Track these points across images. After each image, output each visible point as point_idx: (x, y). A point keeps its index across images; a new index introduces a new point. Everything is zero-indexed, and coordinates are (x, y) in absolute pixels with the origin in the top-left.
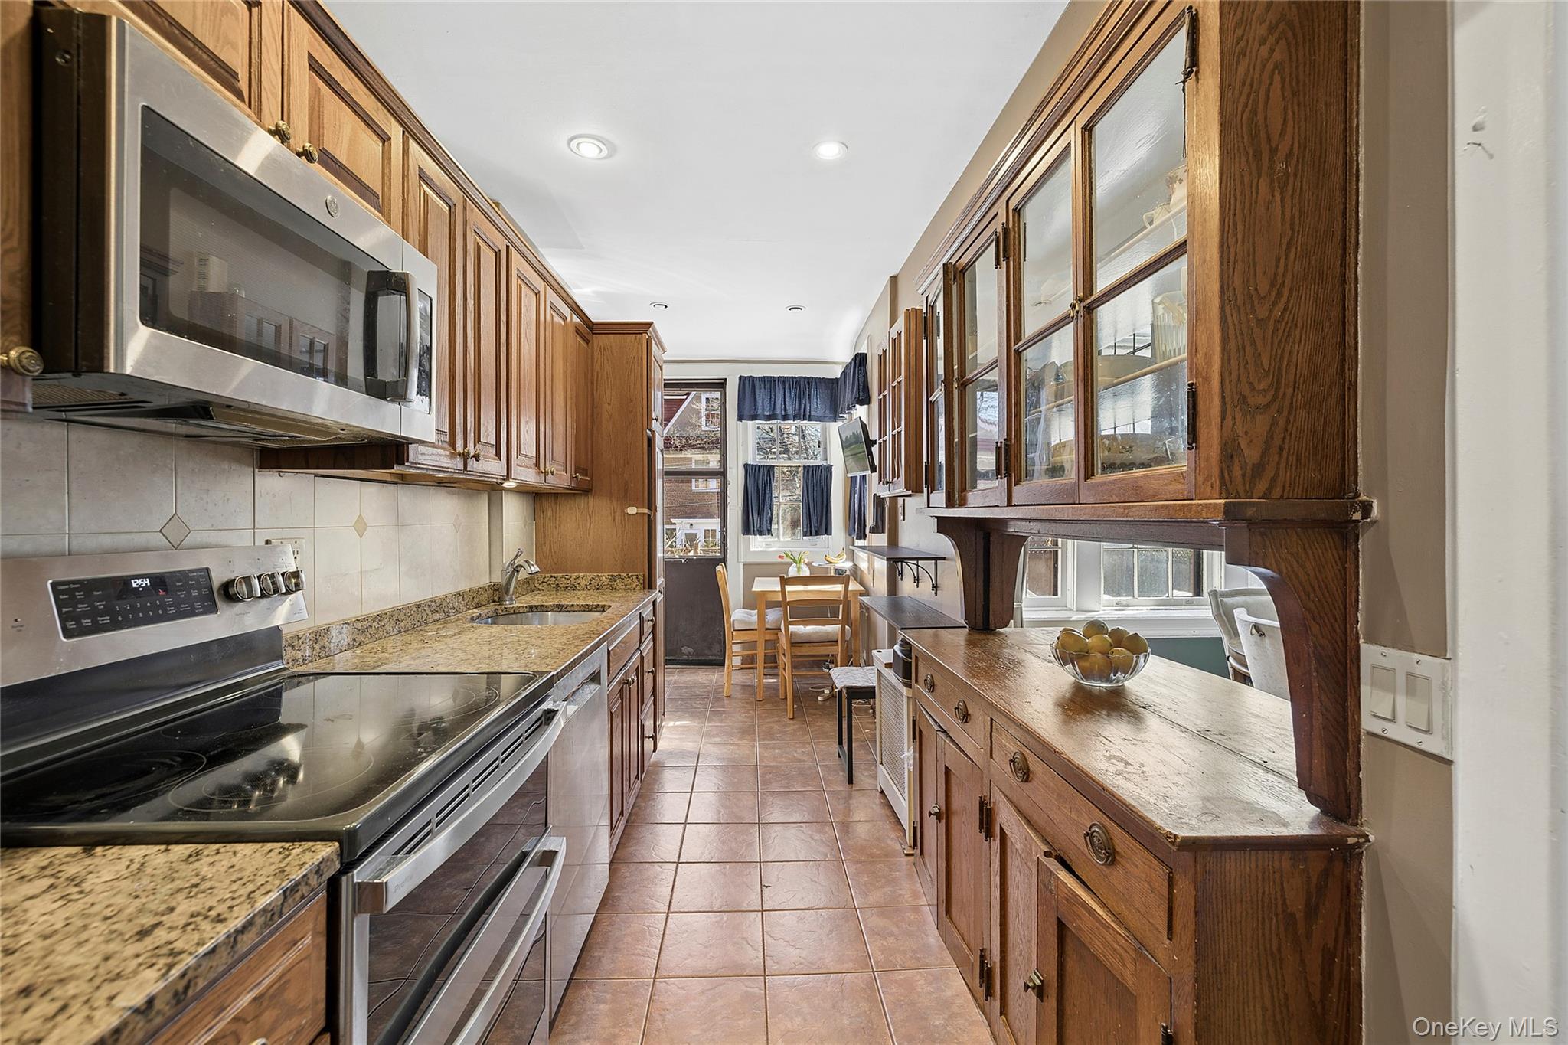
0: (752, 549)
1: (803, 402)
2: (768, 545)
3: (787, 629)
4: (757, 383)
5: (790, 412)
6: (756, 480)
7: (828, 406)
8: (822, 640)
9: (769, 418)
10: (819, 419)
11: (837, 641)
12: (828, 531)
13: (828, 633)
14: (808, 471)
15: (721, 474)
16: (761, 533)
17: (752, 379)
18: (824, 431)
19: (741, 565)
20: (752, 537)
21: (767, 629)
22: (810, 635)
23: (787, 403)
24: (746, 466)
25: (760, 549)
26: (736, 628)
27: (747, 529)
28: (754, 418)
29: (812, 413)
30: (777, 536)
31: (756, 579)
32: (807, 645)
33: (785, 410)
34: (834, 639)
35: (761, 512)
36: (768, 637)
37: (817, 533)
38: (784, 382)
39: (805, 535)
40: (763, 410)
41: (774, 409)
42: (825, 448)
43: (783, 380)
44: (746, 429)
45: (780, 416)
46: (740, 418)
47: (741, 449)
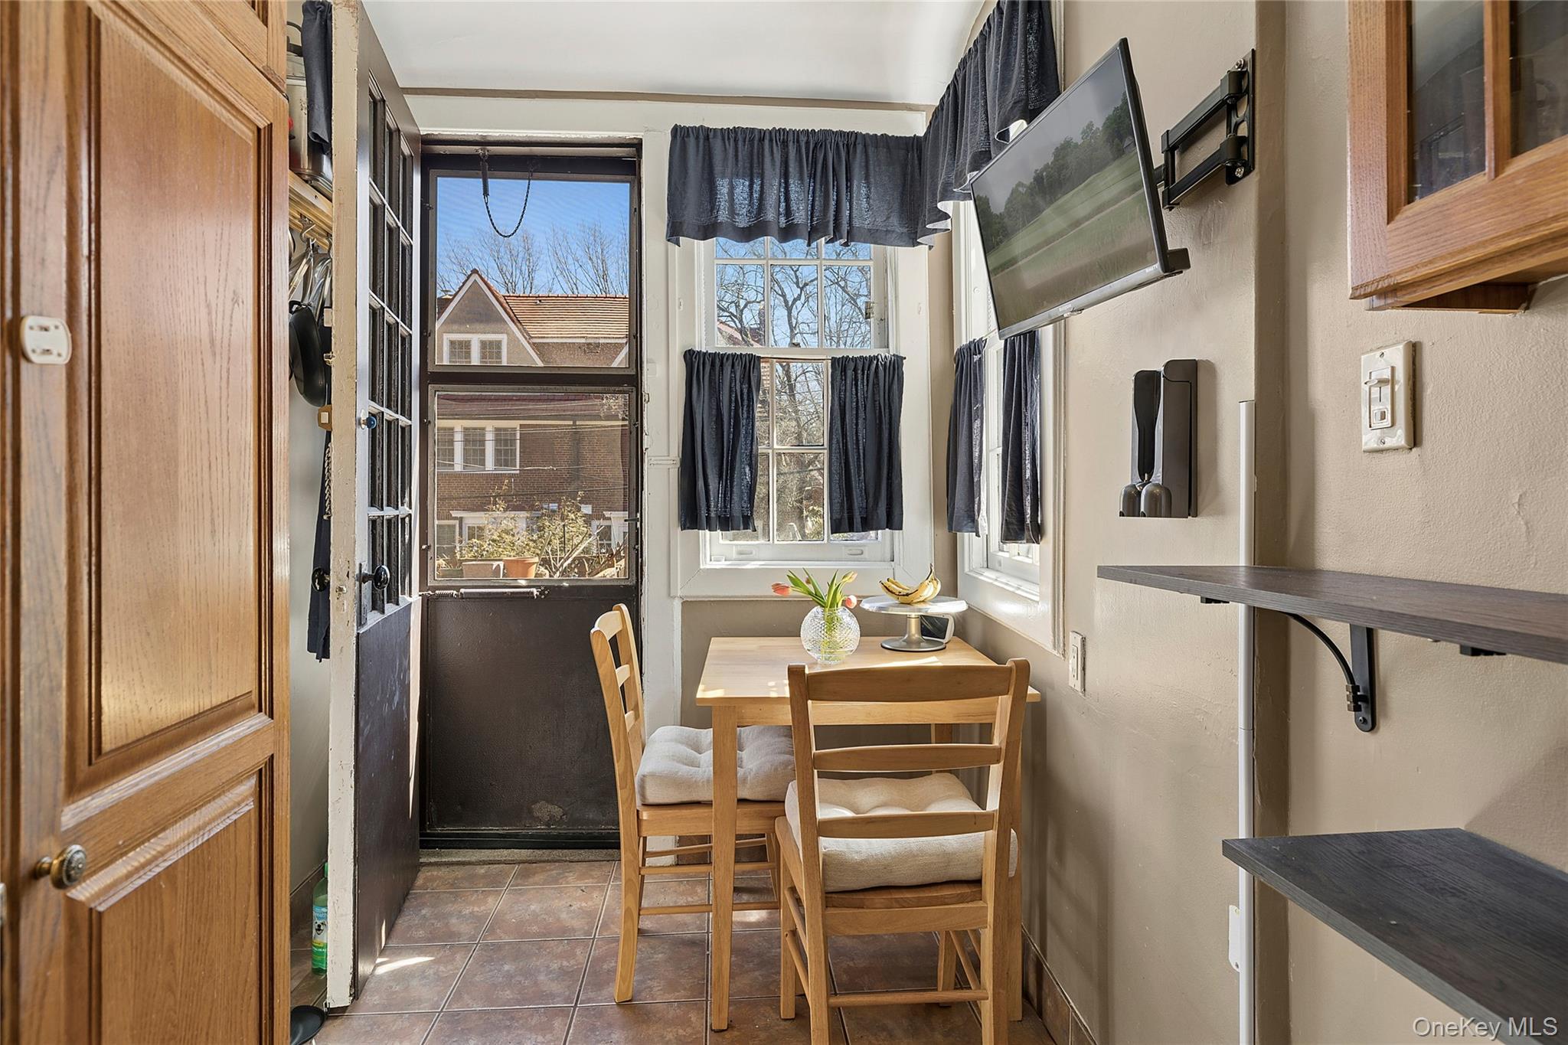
0: (706, 564)
1: (833, 196)
2: (745, 556)
3: (811, 847)
4: (717, 145)
5: (800, 216)
6: (715, 391)
7: (896, 206)
8: (928, 879)
9: (748, 234)
10: (876, 236)
11: (977, 882)
12: (893, 521)
13: (948, 857)
14: (844, 370)
15: (630, 382)
16: (726, 523)
17: (704, 135)
18: (884, 270)
19: (677, 606)
20: (705, 535)
21: (742, 801)
22: (886, 864)
23: (793, 196)
24: (690, 356)
25: (723, 564)
26: (651, 799)
27: (692, 516)
28: (708, 231)
29: (856, 223)
30: (766, 533)
31: (713, 639)
32: (879, 898)
33: (788, 213)
34: (971, 874)
35: (727, 473)
36: (746, 826)
37: (867, 525)
38: (785, 144)
39: (836, 528)
40: (733, 212)
41: (761, 208)
42: (883, 321)
43: (782, 138)
44: (689, 258)
45: (774, 229)
46: (675, 232)
47: (677, 313)
